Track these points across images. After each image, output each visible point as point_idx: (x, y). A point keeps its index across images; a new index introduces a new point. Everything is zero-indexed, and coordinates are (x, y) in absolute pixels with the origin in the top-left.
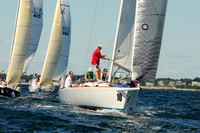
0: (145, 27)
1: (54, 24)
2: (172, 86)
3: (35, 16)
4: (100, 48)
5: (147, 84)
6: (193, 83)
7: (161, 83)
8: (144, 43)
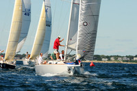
0: (85, 24)
1: (40, 19)
2: (120, 61)
4: (59, 38)
5: (103, 59)
6: (135, 59)
7: (112, 59)
8: (85, 35)
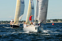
3: (22, 3)
8: (42, 13)
